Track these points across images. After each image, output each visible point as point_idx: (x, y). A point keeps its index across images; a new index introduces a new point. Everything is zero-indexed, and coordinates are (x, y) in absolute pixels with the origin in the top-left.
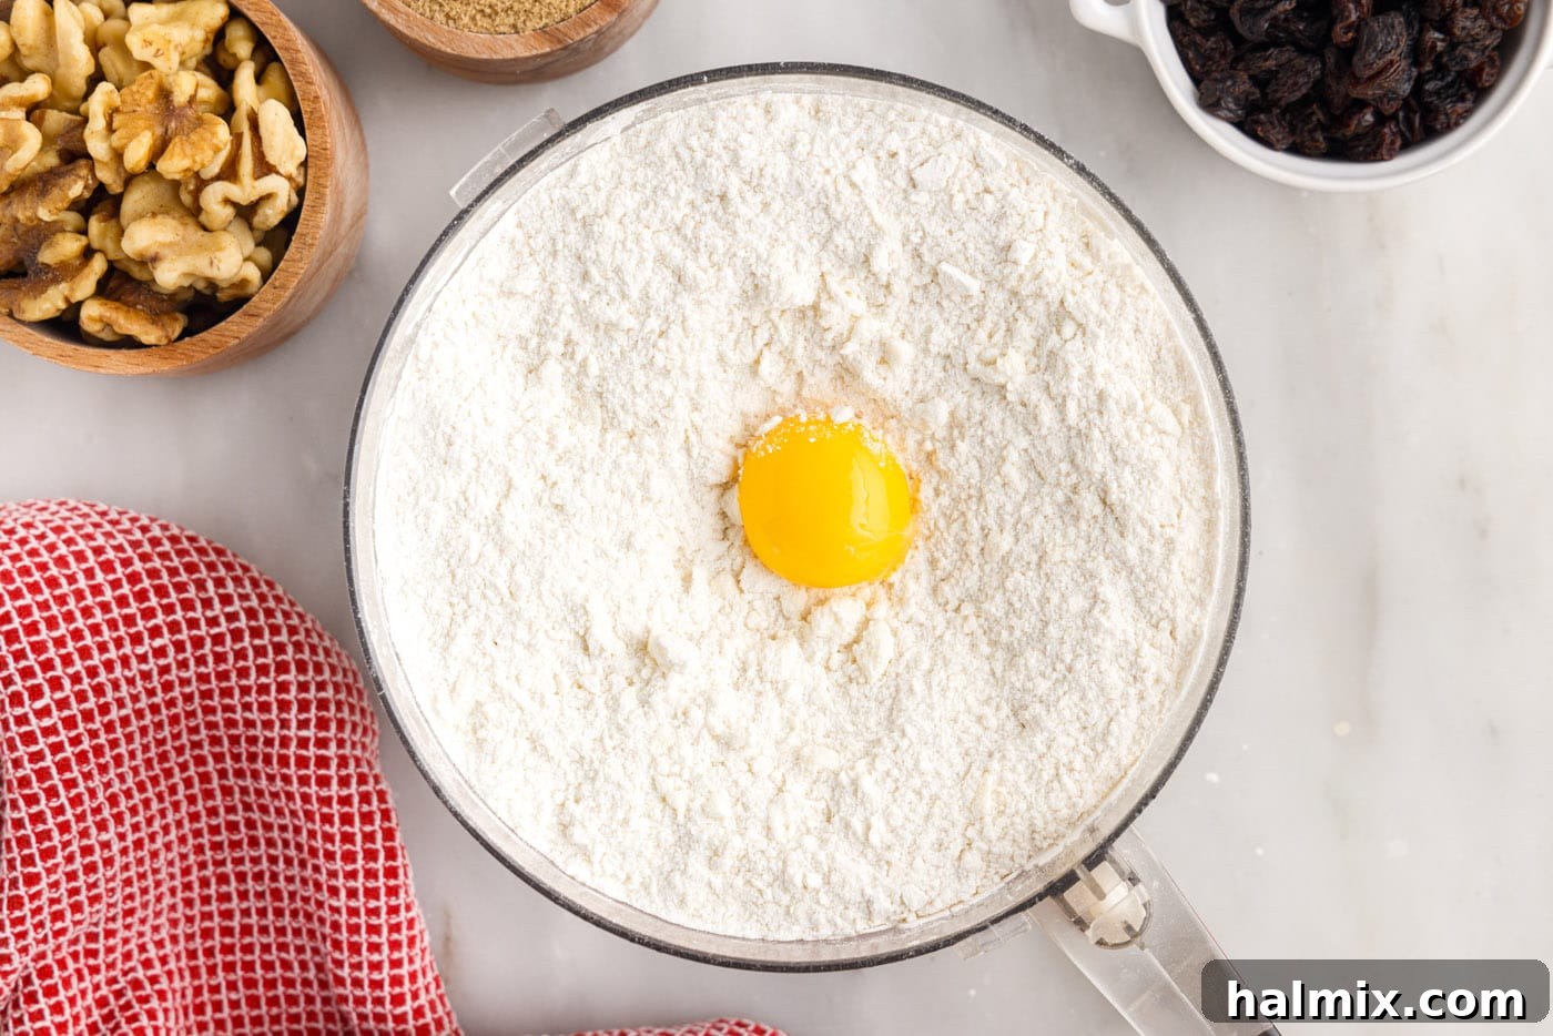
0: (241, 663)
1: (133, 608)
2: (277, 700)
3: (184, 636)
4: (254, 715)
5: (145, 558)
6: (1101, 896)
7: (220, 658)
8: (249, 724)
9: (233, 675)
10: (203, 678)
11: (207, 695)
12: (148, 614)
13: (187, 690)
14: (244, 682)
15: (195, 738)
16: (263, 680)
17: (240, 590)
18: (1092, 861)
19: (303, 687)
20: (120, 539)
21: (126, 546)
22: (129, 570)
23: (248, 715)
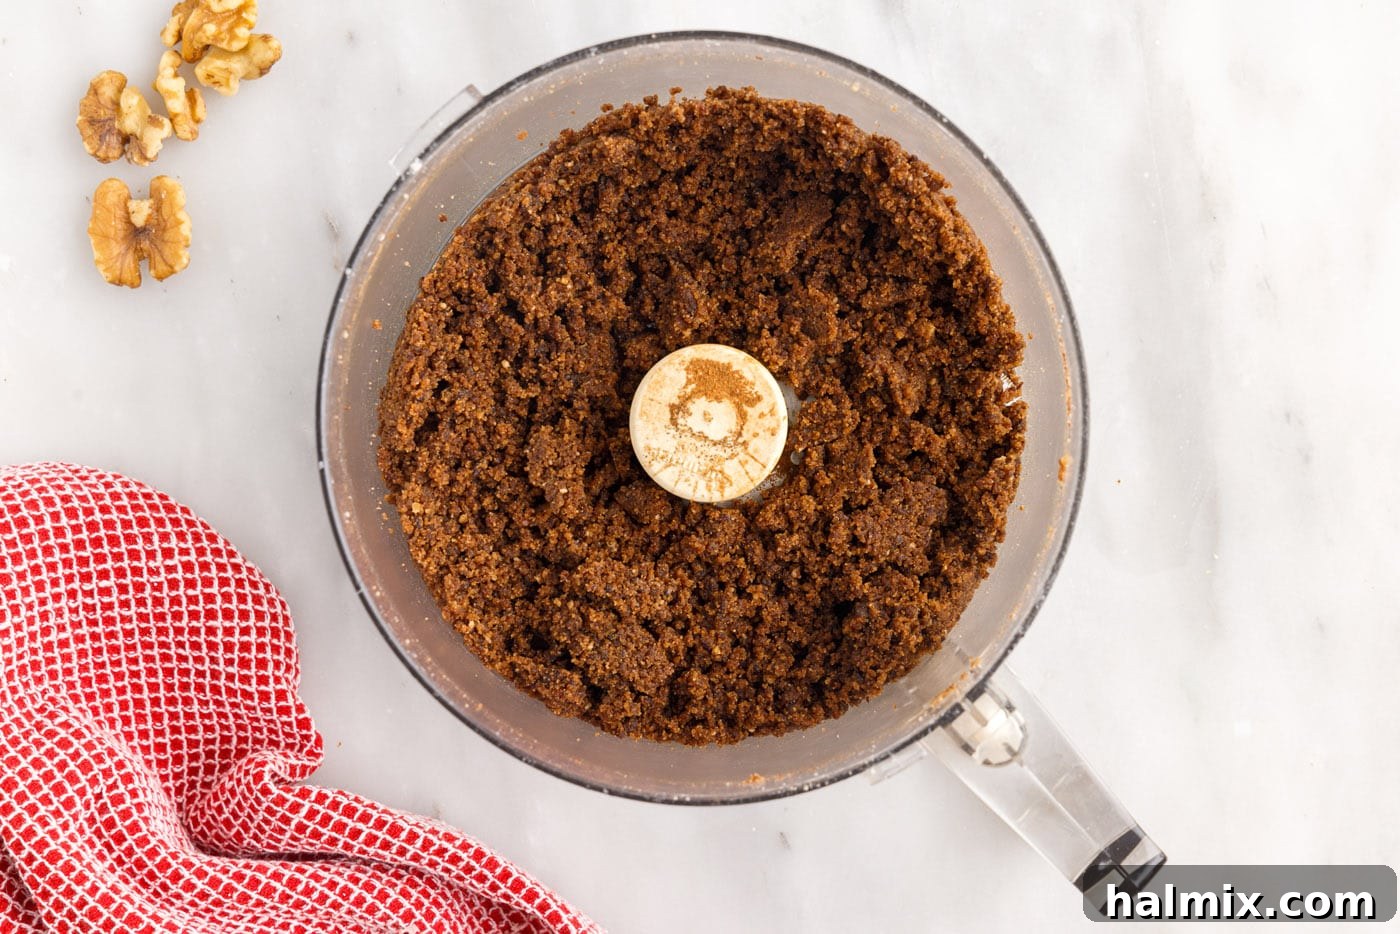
0: (176, 608)
1: (88, 552)
2: (206, 641)
3: (128, 580)
4: (187, 652)
5: (104, 510)
6: (983, 722)
7: (158, 602)
8: (182, 658)
9: (169, 618)
10: (143, 617)
11: (145, 632)
12: (100, 559)
13: (128, 626)
14: (177, 624)
15: (134, 668)
16: (194, 623)
17: (182, 545)
18: (975, 694)
19: (229, 632)
20: (86, 491)
21: (90, 497)
22: (90, 519)
23: (181, 651)
